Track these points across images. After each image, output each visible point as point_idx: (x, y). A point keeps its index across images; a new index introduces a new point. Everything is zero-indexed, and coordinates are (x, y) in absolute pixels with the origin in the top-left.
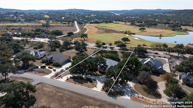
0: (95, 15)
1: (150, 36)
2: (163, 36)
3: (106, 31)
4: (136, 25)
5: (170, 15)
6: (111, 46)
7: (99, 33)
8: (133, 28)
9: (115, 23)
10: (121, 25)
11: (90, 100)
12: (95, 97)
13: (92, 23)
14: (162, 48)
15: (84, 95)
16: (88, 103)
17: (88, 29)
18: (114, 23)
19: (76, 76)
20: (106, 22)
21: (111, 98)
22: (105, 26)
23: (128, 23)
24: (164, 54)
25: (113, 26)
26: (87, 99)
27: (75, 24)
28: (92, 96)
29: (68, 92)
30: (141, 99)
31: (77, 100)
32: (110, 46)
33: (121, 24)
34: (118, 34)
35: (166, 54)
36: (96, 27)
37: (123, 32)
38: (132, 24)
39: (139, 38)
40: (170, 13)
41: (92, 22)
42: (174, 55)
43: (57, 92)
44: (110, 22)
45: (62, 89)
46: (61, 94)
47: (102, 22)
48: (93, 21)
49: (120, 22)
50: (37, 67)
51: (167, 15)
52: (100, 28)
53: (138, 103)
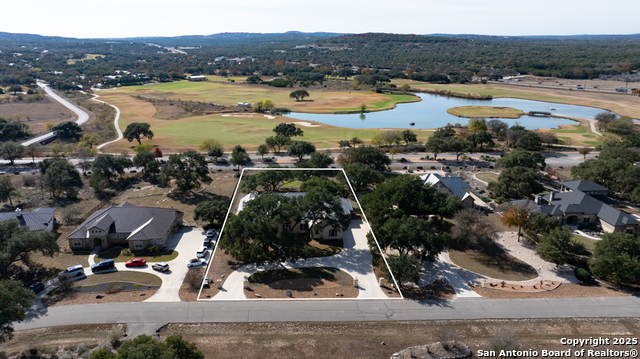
0: (103, 57)
1: (335, 113)
2: (368, 112)
3: (187, 110)
4: (266, 83)
5: (338, 49)
6: (266, 156)
7: (167, 116)
8: (267, 93)
9: (196, 80)
10: (218, 85)
11: (388, 332)
12: (393, 318)
13: (113, 83)
14: (403, 143)
15: (356, 323)
16: (392, 343)
17: (117, 109)
18: (190, 80)
19: (261, 270)
20: (163, 79)
21: (434, 306)
22: (171, 93)
23: (237, 79)
24: (422, 159)
25: (193, 89)
26: (376, 333)
27: (44, 92)
28: (382, 318)
29: (297, 330)
30: (499, 287)
31: (351, 344)
32: (261, 157)
33: (216, 82)
34: (236, 115)
35: (428, 158)
36: (139, 98)
37: (249, 106)
38: (253, 81)
39: (313, 123)
40: (335, 42)
41: (112, 80)
42: (447, 159)
43: (260, 339)
44: (177, 78)
45: (265, 325)
46: (281, 344)
47: (148, 80)
48: (113, 77)
49: (209, 77)
50: (80, 274)
51: (331, 49)
52: (159, 101)
53: (508, 300)
